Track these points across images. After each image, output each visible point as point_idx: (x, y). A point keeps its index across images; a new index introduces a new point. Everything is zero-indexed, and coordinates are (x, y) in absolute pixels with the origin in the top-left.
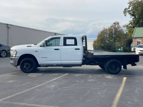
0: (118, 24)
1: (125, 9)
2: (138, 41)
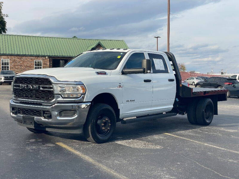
2: (4, 62)
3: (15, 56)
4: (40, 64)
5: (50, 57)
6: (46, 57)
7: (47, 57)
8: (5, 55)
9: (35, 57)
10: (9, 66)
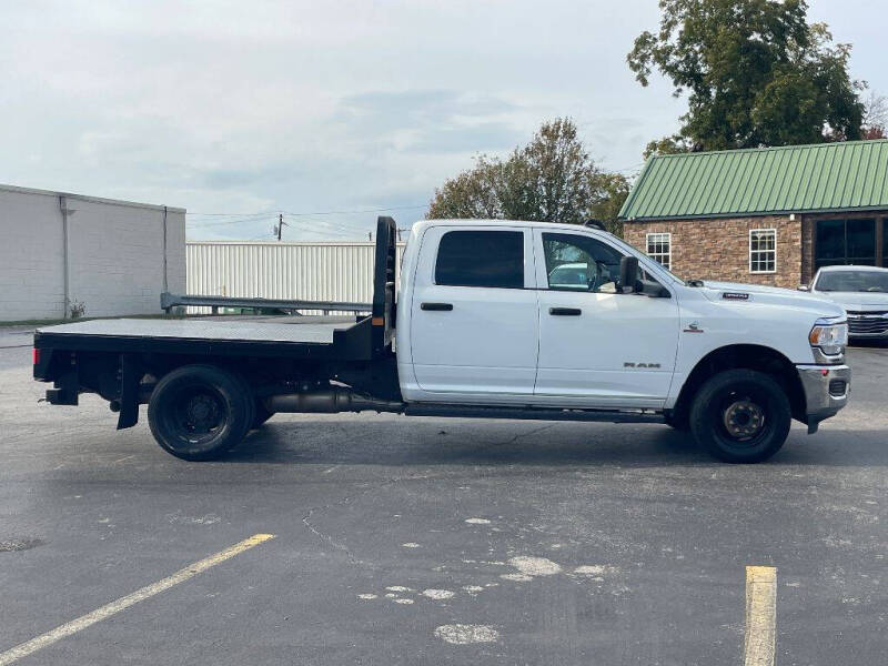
0: (570, 134)
1: (643, 41)
2: (655, 241)
3: (687, 220)
4: (770, 243)
5: (803, 216)
6: (788, 216)
7: (792, 217)
8: (659, 221)
9: (750, 220)
10: (670, 254)
